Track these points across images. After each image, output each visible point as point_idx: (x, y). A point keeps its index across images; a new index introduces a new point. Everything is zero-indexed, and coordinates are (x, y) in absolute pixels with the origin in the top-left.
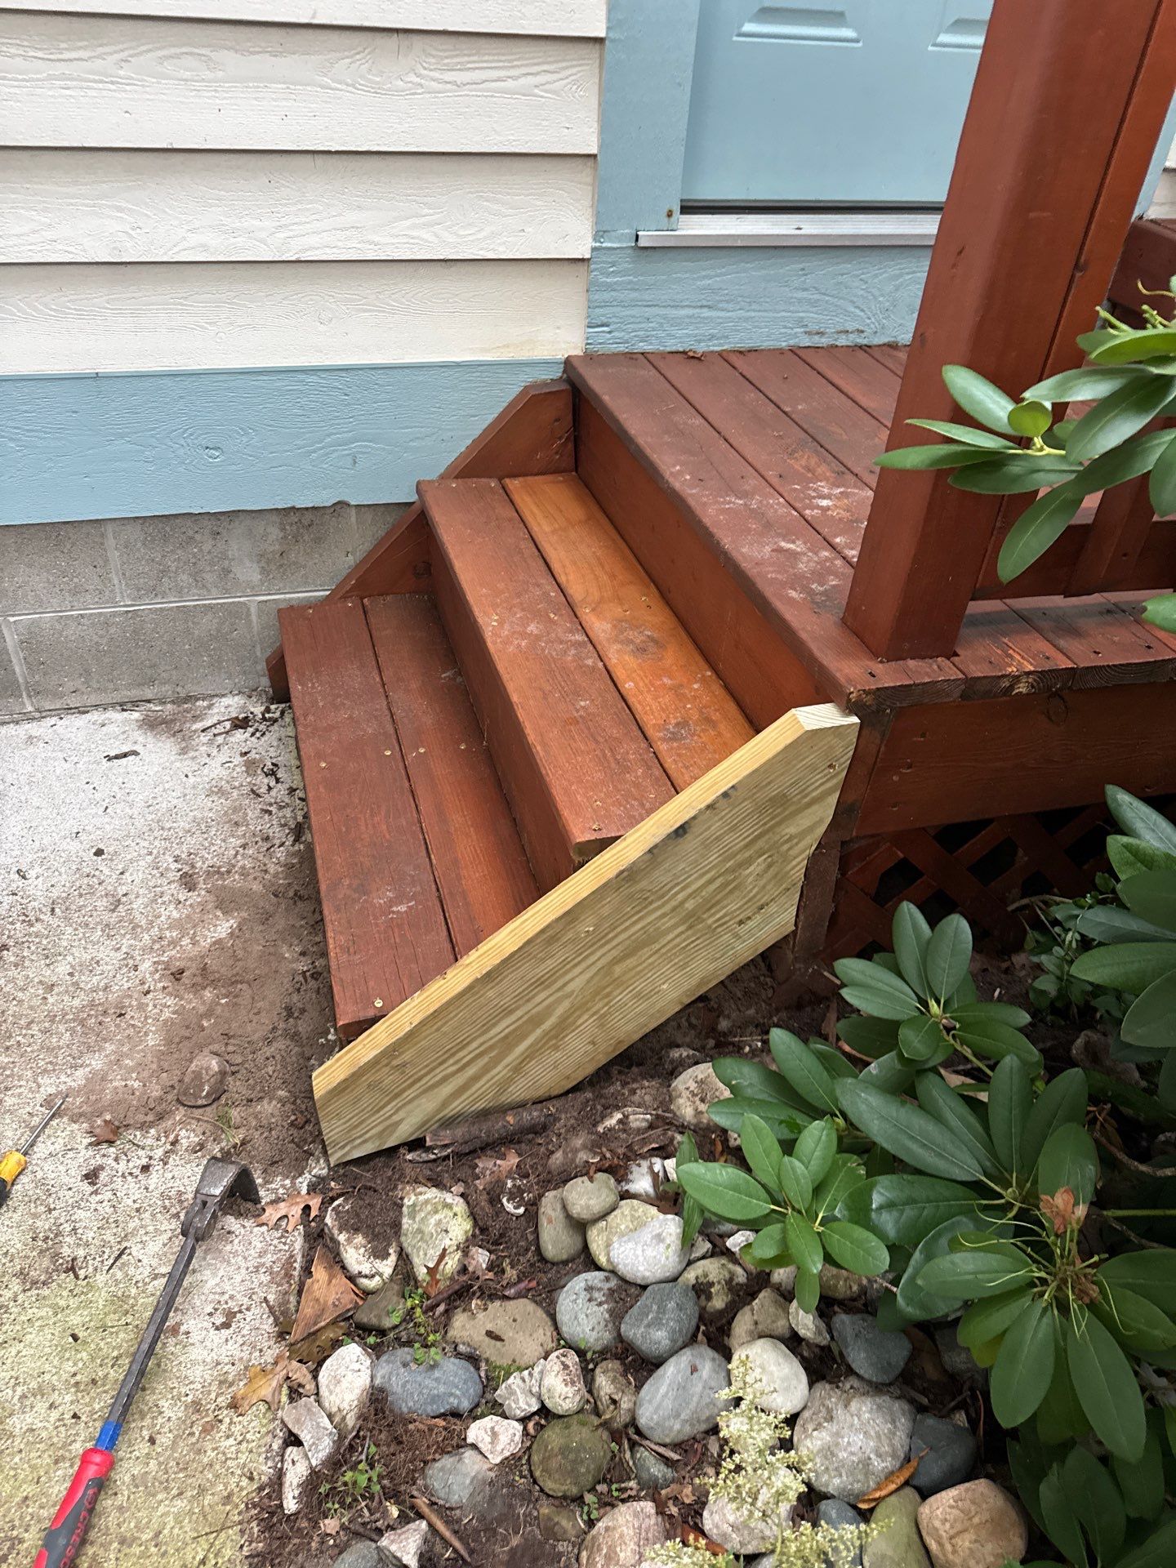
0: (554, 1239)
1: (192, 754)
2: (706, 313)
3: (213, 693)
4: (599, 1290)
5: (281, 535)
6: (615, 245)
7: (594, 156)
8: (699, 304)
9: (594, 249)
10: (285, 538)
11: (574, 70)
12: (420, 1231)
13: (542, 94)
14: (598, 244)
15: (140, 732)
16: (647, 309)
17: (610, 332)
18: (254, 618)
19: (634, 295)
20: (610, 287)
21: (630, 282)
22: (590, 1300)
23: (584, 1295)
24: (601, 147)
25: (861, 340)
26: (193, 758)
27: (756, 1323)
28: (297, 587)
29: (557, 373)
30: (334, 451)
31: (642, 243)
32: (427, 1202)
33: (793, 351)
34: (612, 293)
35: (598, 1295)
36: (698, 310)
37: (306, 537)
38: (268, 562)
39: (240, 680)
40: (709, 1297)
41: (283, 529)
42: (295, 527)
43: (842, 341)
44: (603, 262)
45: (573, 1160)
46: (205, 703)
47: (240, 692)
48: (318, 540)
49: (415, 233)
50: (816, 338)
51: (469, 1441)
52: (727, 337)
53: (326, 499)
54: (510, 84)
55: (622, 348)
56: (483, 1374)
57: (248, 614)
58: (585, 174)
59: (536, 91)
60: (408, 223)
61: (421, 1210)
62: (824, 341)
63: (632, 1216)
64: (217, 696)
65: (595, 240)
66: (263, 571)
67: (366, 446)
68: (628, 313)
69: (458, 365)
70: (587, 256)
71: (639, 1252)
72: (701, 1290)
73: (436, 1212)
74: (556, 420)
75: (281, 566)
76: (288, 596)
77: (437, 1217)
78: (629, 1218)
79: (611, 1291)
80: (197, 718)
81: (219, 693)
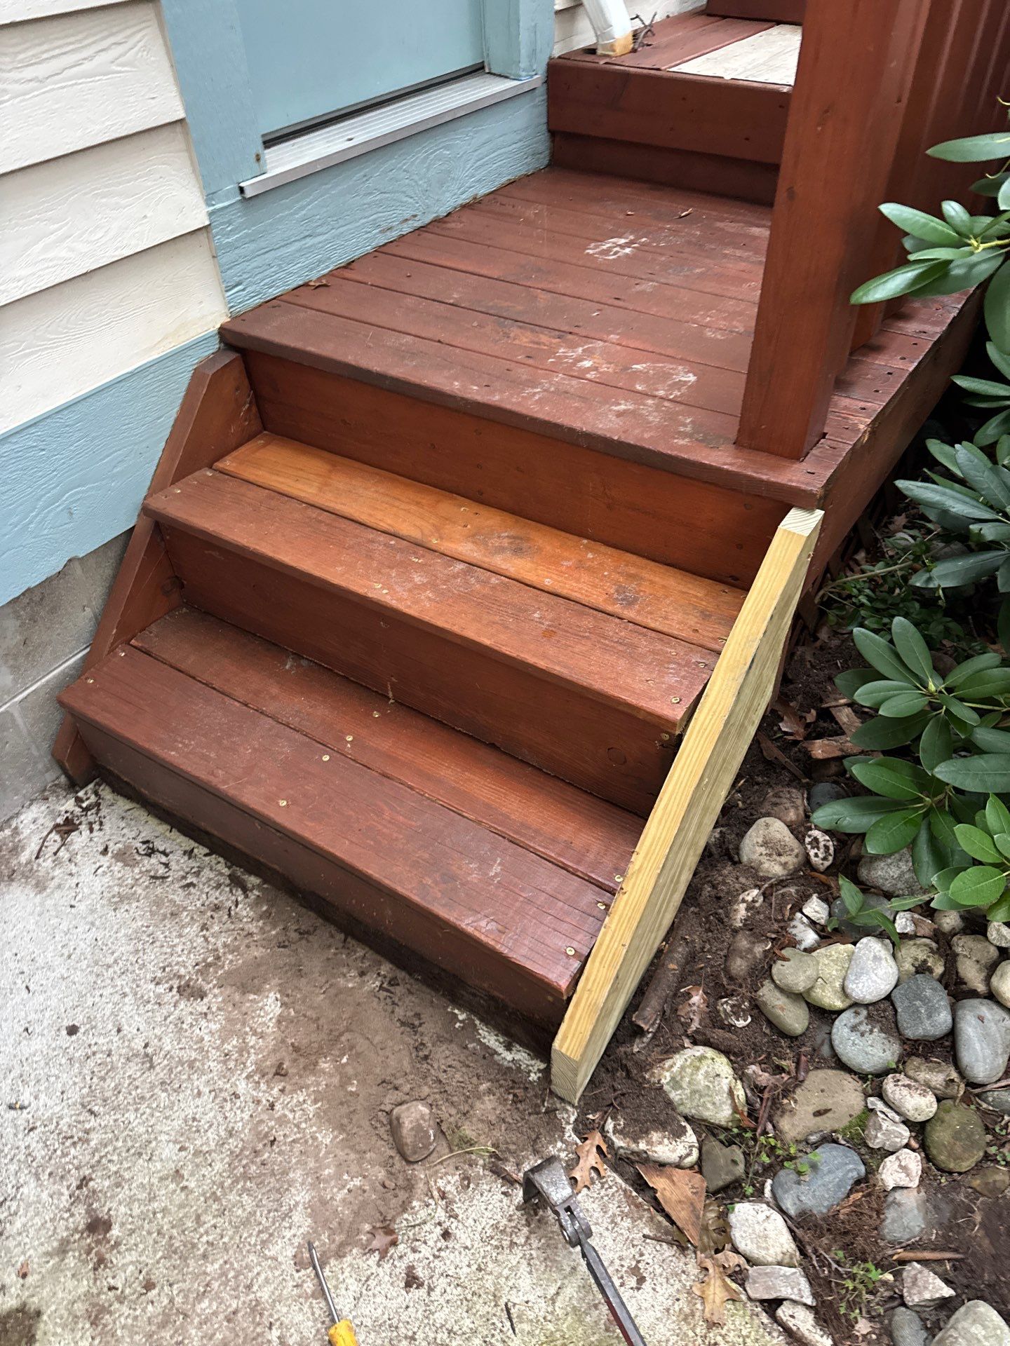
0: (795, 1019)
1: (52, 885)
2: (310, 241)
3: (6, 818)
4: (861, 1023)
5: (18, 623)
6: (226, 204)
7: (181, 121)
8: (302, 235)
9: (211, 214)
10: (23, 624)
11: (139, 36)
12: (694, 1092)
13: (119, 69)
14: (212, 208)
16: (267, 256)
17: (244, 290)
18: (20, 721)
19: (252, 246)
20: (233, 246)
21: (247, 235)
22: (862, 1035)
23: (854, 1037)
24: (186, 111)
25: (418, 224)
26: (58, 887)
27: (978, 962)
28: (51, 665)
29: (215, 345)
30: (49, 512)
31: (249, 194)
32: (683, 1068)
33: (380, 250)
34: (236, 251)
35: (863, 1028)
36: (303, 242)
37: (42, 613)
38: (16, 657)
39: (27, 789)
40: (930, 970)
41: (18, 617)
42: (28, 609)
43: (406, 229)
44: (222, 224)
45: (755, 957)
47: (32, 801)
48: (53, 610)
49: (50, 255)
50: (388, 233)
51: (890, 1185)
52: (329, 258)
53: (54, 565)
54: (87, 66)
55: (257, 301)
56: (843, 1142)
57: (13, 720)
58: (177, 140)
59: (114, 68)
60: (41, 245)
61: (682, 1077)
62: (394, 235)
63: (832, 961)
64: (12, 818)
65: (208, 204)
66: (15, 669)
67: (78, 493)
68: (255, 264)
69: (132, 374)
70: (207, 223)
71: (874, 978)
72: (922, 969)
73: (698, 1069)
74: (237, 390)
75: (29, 654)
76: (44, 680)
77: (702, 1071)
78: (832, 964)
79: (869, 1017)
80: (16, 850)
81: (11, 814)
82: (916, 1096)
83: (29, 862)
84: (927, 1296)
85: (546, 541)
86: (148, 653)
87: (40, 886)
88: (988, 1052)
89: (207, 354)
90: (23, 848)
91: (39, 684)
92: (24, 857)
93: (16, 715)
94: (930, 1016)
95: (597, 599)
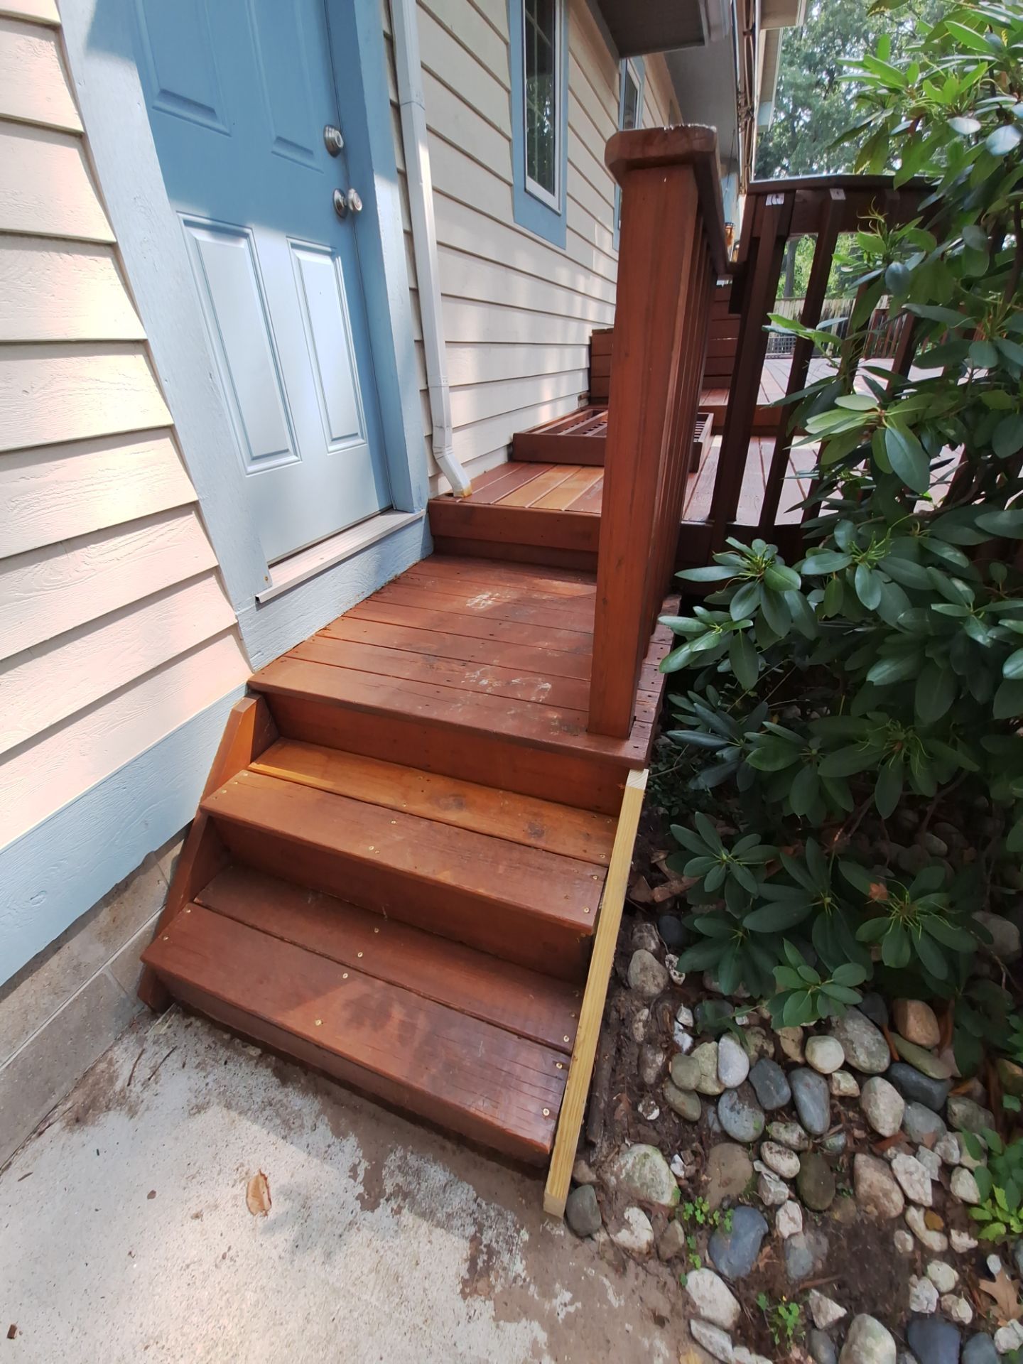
0: (692, 1109)
1: (142, 1108)
3: (103, 1053)
4: (735, 1103)
5: (109, 910)
6: (248, 609)
7: (215, 568)
9: (238, 617)
10: (112, 908)
13: (173, 544)
14: (238, 613)
15: (76, 1135)
16: (275, 632)
17: (262, 655)
18: (111, 978)
19: (266, 629)
20: (253, 632)
21: (262, 624)
22: (738, 1113)
23: (734, 1115)
24: (219, 561)
25: (365, 597)
26: (148, 1109)
27: (793, 1040)
28: (135, 929)
29: (244, 694)
30: (130, 828)
31: (262, 600)
33: (344, 615)
34: (256, 634)
35: (739, 1106)
36: (298, 620)
37: (126, 896)
38: (106, 934)
39: (118, 1027)
40: (767, 1052)
41: (109, 907)
42: (116, 897)
43: (359, 600)
44: (245, 621)
45: (658, 1066)
46: (103, 1066)
47: (123, 1033)
48: (136, 892)
50: (348, 605)
51: (786, 1234)
52: (314, 626)
53: (135, 863)
54: (152, 545)
55: (272, 659)
56: (747, 1203)
57: (106, 979)
58: (211, 579)
59: (170, 544)
63: (706, 1058)
64: (107, 1051)
65: (236, 611)
66: (105, 942)
67: (150, 810)
68: (268, 640)
69: (188, 723)
70: (236, 622)
71: (737, 1069)
72: (762, 1054)
74: (260, 717)
75: (117, 928)
76: (129, 943)
78: (707, 1061)
79: (739, 1097)
80: (112, 1080)
81: (106, 1048)
82: (786, 1159)
83: (122, 1090)
84: (830, 1319)
85: (476, 795)
86: (207, 907)
87: (132, 1112)
88: (818, 1111)
89: (239, 699)
90: (117, 1077)
91: (125, 946)
92: (119, 1085)
93: (109, 975)
94: (778, 1093)
95: (518, 836)
